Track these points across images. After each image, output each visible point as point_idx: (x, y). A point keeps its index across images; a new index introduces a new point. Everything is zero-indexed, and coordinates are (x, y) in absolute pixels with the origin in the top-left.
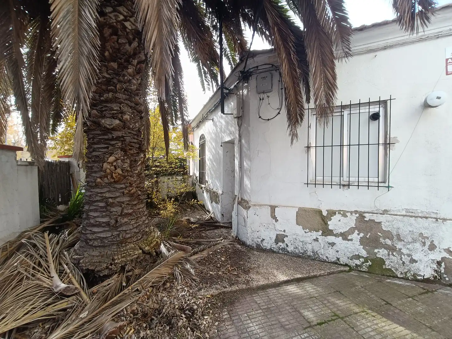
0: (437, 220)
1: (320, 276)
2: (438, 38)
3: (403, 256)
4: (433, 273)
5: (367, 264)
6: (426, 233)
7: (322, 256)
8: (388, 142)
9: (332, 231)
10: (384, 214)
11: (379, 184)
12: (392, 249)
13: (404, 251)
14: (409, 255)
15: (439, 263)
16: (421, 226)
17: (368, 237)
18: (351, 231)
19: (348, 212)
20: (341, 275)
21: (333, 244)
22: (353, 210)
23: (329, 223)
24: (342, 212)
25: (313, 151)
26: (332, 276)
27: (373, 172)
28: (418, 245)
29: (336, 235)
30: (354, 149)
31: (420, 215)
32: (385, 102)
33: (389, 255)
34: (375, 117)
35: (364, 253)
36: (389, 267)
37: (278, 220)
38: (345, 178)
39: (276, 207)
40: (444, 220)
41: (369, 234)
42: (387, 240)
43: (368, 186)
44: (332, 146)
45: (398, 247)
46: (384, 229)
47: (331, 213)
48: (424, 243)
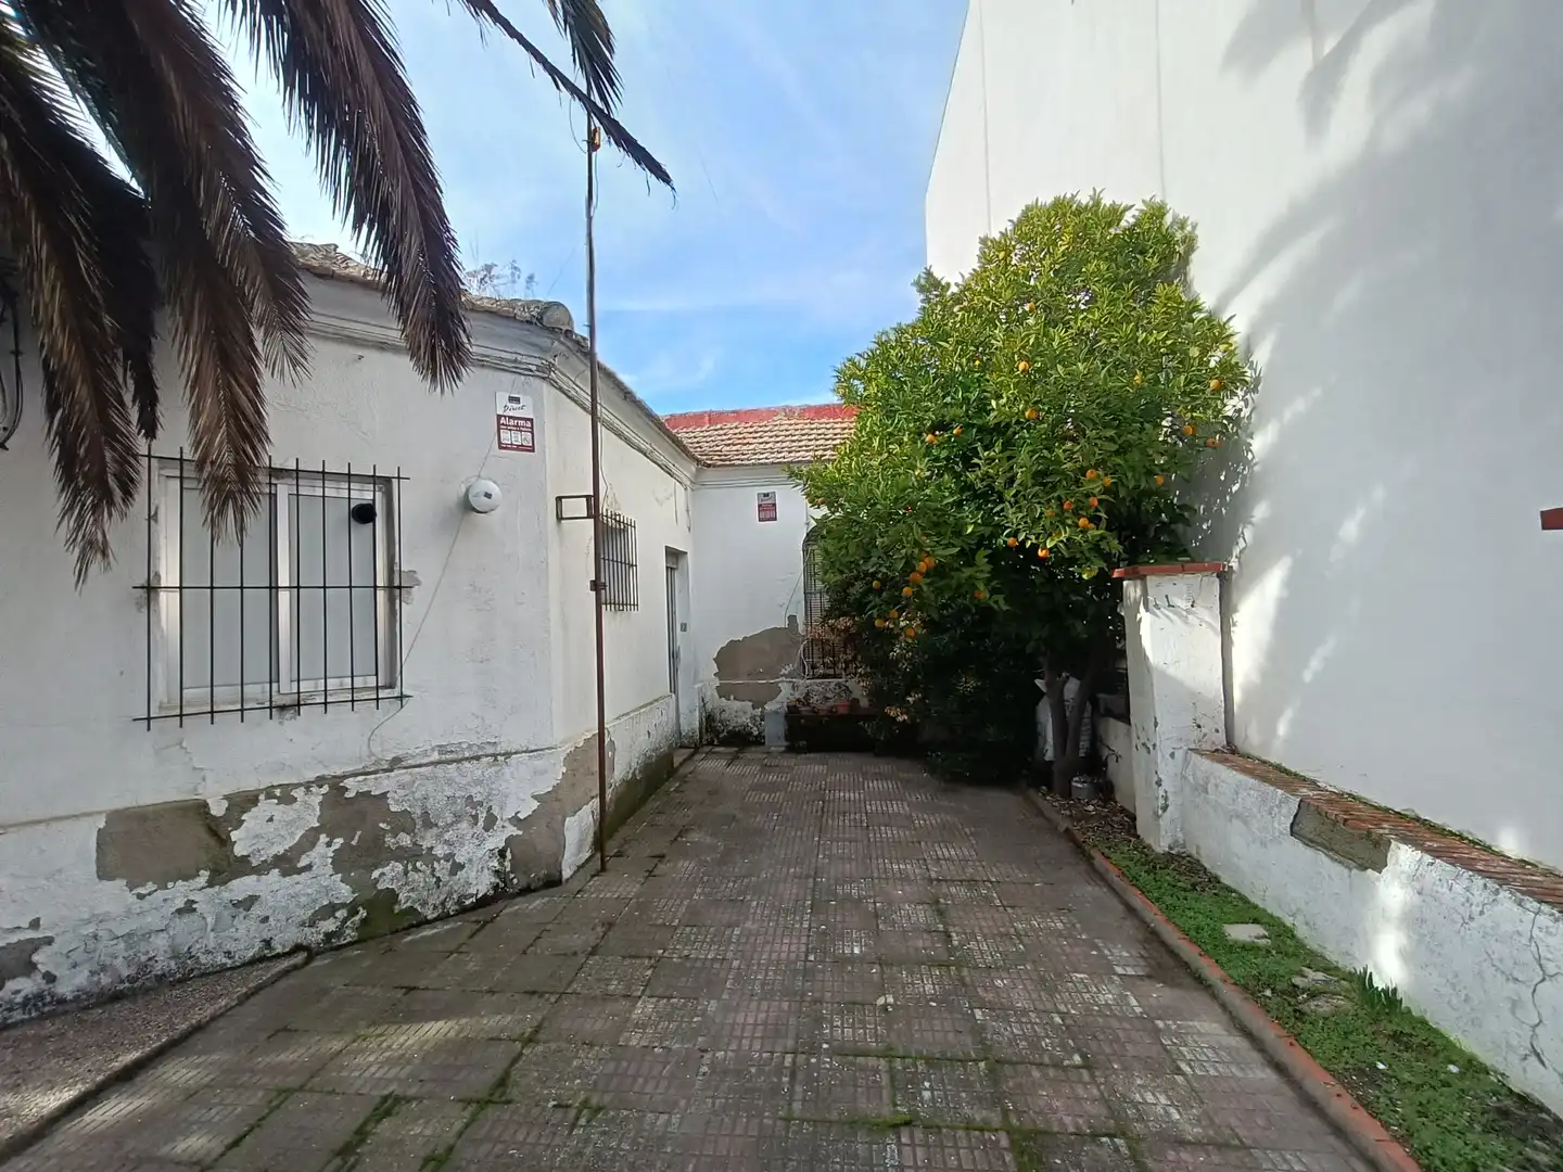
0: (496, 760)
1: (213, 1018)
2: (483, 365)
3: (436, 865)
4: (493, 880)
5: (357, 918)
6: (477, 793)
7: (210, 957)
8: (396, 583)
9: (245, 859)
10: (391, 770)
11: (380, 691)
12: (411, 856)
13: (439, 851)
14: (449, 857)
15: (502, 853)
16: (468, 779)
17: (354, 843)
18: (308, 841)
19: (296, 786)
20: (281, 984)
21: (250, 901)
22: (311, 776)
23: (234, 835)
24: (278, 792)
25: (168, 603)
26: (253, 1000)
27: (364, 662)
28: (464, 827)
29: (261, 870)
30: (311, 598)
31: (467, 755)
32: (388, 480)
33: (406, 873)
34: (364, 514)
35: (345, 893)
36: (409, 904)
38: (286, 686)
40: (508, 755)
41: (359, 833)
42: (402, 835)
43: (353, 701)
44: (242, 588)
45: (426, 845)
46: (394, 808)
47: (243, 802)
48: (475, 818)
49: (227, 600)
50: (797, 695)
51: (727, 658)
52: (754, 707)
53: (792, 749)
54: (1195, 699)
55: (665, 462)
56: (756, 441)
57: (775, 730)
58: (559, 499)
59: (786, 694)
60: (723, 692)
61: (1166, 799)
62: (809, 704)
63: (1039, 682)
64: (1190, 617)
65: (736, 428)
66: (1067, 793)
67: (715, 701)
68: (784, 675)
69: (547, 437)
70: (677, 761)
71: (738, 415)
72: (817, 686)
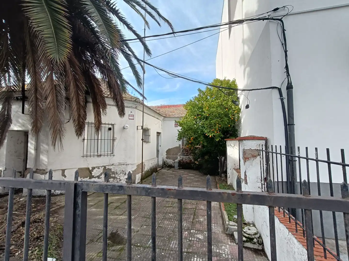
0: (126, 165)
2: (127, 107)
3: (117, 179)
4: (125, 182)
6: (124, 170)
8: (114, 139)
9: (93, 176)
10: (112, 165)
11: (111, 154)
12: (114, 178)
13: (118, 177)
14: (119, 178)
15: (127, 179)
16: (123, 167)
18: (101, 174)
19: (100, 167)
22: (102, 165)
23: (92, 173)
24: (98, 167)
25: (86, 141)
27: (109, 150)
28: (122, 174)
29: (95, 178)
30: (103, 141)
31: (122, 164)
32: (113, 124)
33: (113, 180)
34: (110, 129)
37: (66, 177)
38: (99, 153)
39: (65, 170)
40: (128, 164)
42: (113, 175)
43: (108, 155)
44: (94, 139)
45: (116, 176)
46: (112, 171)
47: (93, 168)
48: (123, 173)
49: (93, 141)
50: (181, 159)
51: (168, 152)
52: (173, 161)
53: (179, 169)
54: (234, 160)
55: (157, 117)
56: (176, 112)
57: (176, 165)
58: (137, 126)
59: (179, 158)
60: (167, 158)
61: (229, 176)
62: (183, 161)
63: (218, 158)
64: (234, 148)
65: (173, 109)
66: (221, 176)
67: (165, 159)
68: (179, 155)
69: (136, 117)
70: (158, 169)
71: (174, 106)
72: (185, 157)
